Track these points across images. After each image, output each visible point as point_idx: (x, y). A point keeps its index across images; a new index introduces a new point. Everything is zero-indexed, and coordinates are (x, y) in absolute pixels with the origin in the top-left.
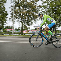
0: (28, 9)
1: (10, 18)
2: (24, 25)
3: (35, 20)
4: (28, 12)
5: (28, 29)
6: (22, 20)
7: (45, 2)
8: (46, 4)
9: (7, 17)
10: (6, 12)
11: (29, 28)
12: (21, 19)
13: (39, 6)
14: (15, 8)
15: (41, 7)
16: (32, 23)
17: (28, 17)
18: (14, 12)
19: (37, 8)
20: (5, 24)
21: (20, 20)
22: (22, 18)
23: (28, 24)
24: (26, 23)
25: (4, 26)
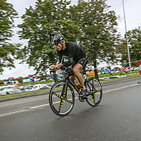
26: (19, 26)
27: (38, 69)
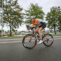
0: (15, 16)
4: (14, 18)
5: (16, 32)
7: (27, 11)
8: (28, 13)
12: (9, 23)
13: (23, 14)
14: (3, 15)
15: (25, 15)
17: (15, 22)
19: (21, 15)
24: (14, 27)
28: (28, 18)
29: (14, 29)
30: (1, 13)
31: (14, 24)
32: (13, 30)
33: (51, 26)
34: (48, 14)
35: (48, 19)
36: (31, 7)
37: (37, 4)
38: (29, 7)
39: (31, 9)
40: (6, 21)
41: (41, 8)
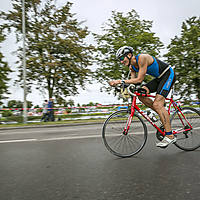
0: (64, 56)
1: (18, 79)
2: (57, 96)
3: (81, 83)
5: (69, 106)
6: (49, 84)
7: (103, 38)
8: (105, 43)
9: (8, 77)
10: (6, 64)
11: (72, 103)
12: (45, 80)
13: (88, 48)
14: (29, 54)
15: (95, 50)
16: (75, 89)
17: (64, 75)
18: (25, 64)
19: (84, 52)
20: (5, 95)
21: (45, 82)
22: (49, 78)
23: (66, 93)
24: (60, 90)
25: (2, 101)
26: (165, 56)
27: (182, 94)
28: (104, 61)
29: (63, 96)
30: (21, 49)
31: (60, 82)
32: (60, 101)
33: (185, 85)
34: (174, 42)
35: (175, 62)
36: (114, 22)
37: (133, 14)
38: (109, 22)
39: (115, 32)
40: (37, 74)
41: (148, 24)
